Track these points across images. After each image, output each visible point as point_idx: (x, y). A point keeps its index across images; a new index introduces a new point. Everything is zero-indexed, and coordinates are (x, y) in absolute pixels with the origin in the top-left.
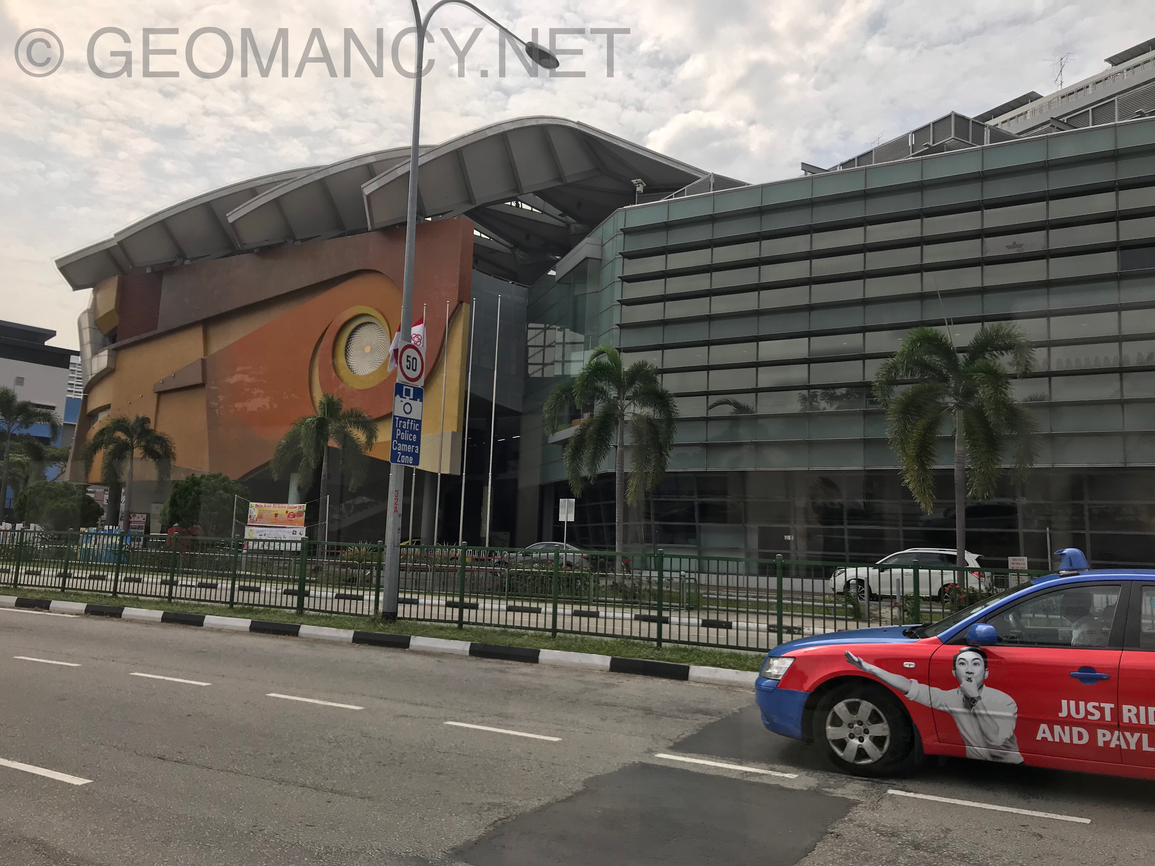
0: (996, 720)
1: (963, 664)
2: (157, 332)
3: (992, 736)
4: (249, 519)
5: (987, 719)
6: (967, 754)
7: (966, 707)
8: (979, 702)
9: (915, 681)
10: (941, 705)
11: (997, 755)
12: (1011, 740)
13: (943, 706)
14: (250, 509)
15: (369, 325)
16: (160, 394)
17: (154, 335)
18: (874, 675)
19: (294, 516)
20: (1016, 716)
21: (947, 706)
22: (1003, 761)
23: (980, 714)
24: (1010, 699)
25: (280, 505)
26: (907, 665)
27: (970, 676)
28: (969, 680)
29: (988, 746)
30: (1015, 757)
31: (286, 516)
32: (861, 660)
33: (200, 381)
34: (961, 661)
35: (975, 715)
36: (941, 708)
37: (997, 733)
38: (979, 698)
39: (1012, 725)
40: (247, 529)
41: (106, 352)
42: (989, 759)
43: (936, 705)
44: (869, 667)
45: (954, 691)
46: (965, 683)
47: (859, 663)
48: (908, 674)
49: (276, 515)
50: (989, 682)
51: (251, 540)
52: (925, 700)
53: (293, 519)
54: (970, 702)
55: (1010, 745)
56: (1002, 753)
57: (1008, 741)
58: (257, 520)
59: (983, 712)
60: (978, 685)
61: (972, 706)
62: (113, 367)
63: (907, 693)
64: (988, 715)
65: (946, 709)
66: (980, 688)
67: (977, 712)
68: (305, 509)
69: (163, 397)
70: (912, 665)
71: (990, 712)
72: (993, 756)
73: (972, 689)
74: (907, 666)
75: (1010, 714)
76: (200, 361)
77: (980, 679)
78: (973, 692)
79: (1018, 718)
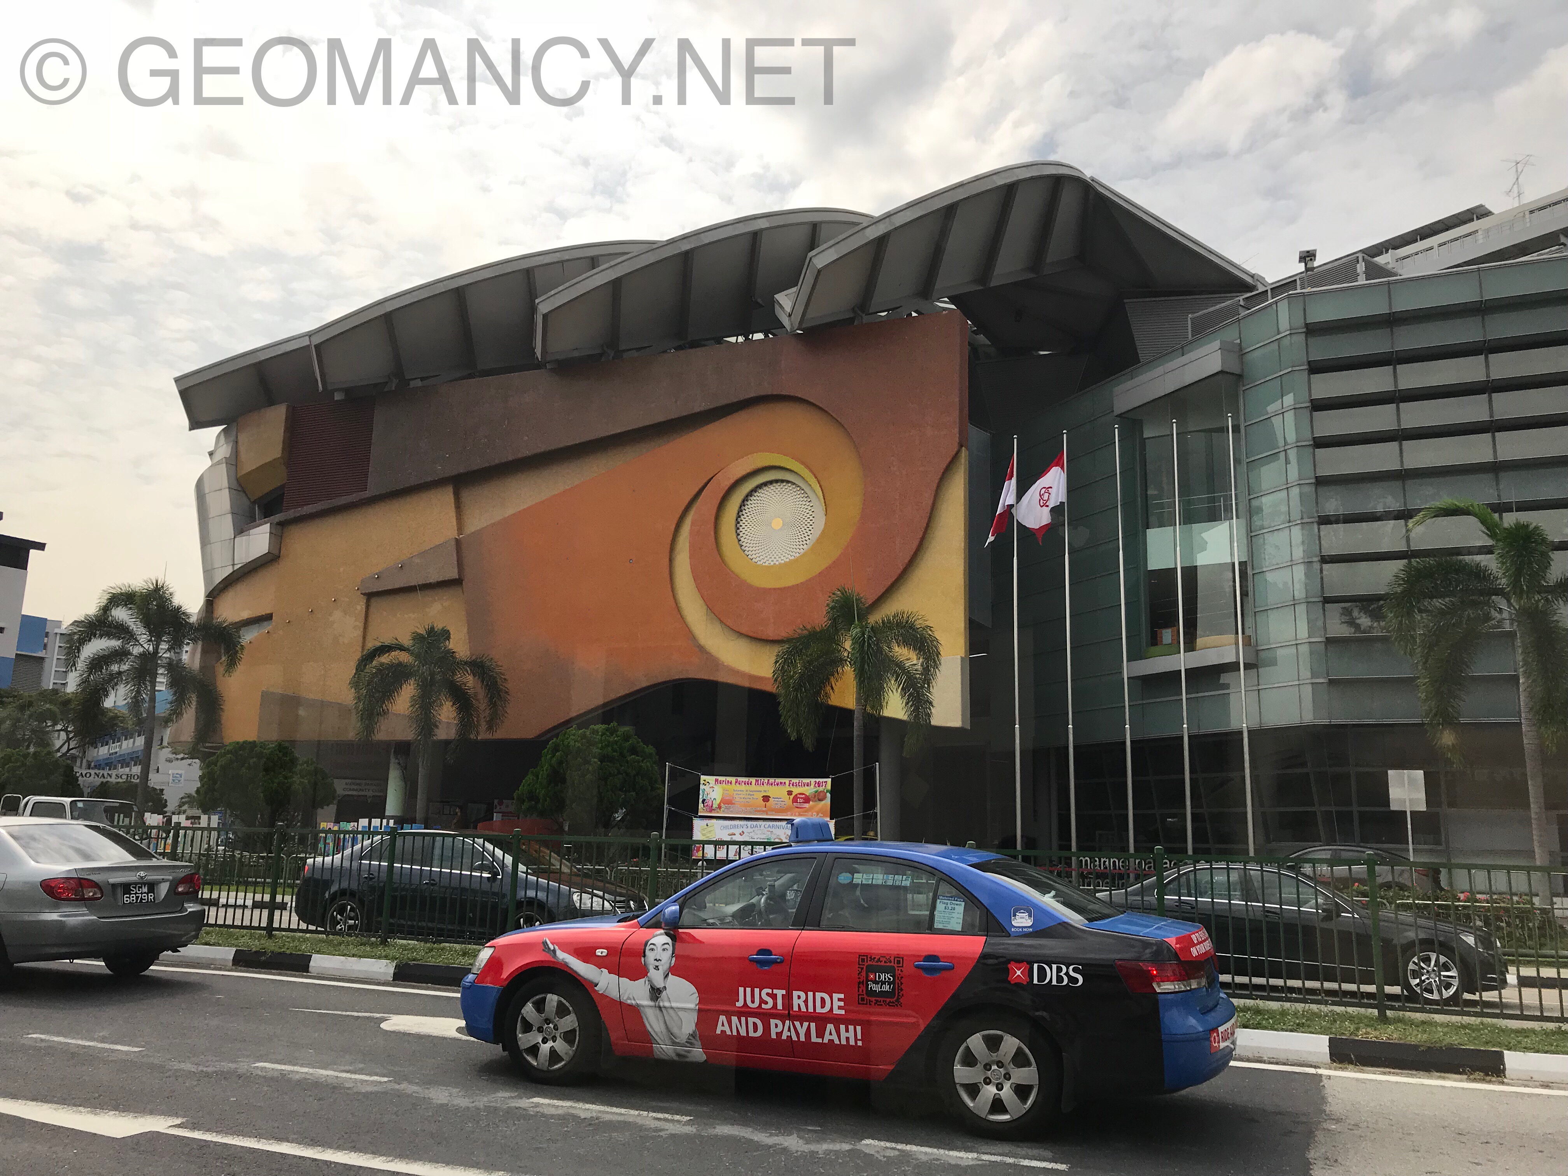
0: (680, 1013)
1: (652, 950)
2: (367, 494)
3: (675, 1030)
4: (701, 805)
5: (671, 1011)
6: (654, 1053)
7: (652, 999)
8: (664, 993)
9: (605, 971)
10: (629, 998)
11: (683, 1053)
12: (693, 1035)
13: (630, 999)
14: (702, 787)
15: (777, 485)
16: (370, 596)
17: (361, 500)
18: (566, 965)
19: (807, 800)
20: (697, 1008)
21: (634, 1000)
22: (687, 1060)
23: (665, 1007)
24: (693, 989)
25: (772, 780)
26: (599, 952)
27: (657, 963)
28: (657, 968)
29: (674, 1043)
30: (698, 1054)
31: (788, 800)
32: (557, 947)
33: (453, 574)
34: (652, 946)
35: (660, 1007)
36: (629, 1002)
37: (680, 1028)
38: (665, 987)
39: (694, 1017)
40: (697, 824)
41: (266, 527)
42: (676, 1058)
43: (624, 999)
44: (561, 955)
45: (642, 980)
46: (652, 973)
47: (554, 951)
48: (600, 963)
49: (766, 798)
50: (674, 970)
51: (709, 842)
52: (614, 994)
53: (807, 805)
54: (656, 993)
55: (693, 1041)
56: (686, 1051)
57: (690, 1037)
58: (720, 807)
59: (667, 1004)
60: (664, 974)
61: (658, 998)
62: (276, 552)
63: (596, 985)
64: (672, 1008)
65: (633, 1002)
66: (666, 976)
67: (661, 1004)
68: (829, 787)
69: (374, 601)
70: (605, 952)
71: (674, 1005)
72: (678, 1055)
73: (656, 977)
74: (600, 954)
75: (692, 1006)
76: (453, 543)
77: (666, 966)
78: (659, 983)
79: (699, 1010)
